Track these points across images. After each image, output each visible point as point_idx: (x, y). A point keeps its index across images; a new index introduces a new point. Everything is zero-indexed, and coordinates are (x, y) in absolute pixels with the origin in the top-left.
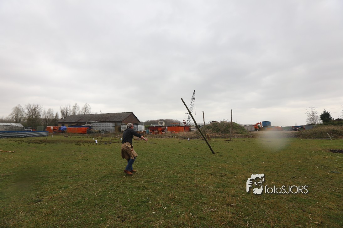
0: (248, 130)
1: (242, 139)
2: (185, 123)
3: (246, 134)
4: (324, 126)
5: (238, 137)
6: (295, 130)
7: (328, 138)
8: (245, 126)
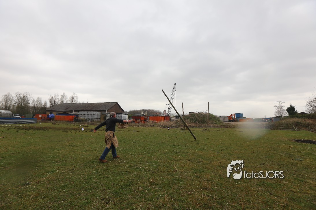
0: (223, 121)
1: (217, 129)
2: (165, 113)
3: (221, 124)
4: (290, 118)
5: (214, 127)
6: (265, 121)
7: (293, 129)
8: (220, 117)
